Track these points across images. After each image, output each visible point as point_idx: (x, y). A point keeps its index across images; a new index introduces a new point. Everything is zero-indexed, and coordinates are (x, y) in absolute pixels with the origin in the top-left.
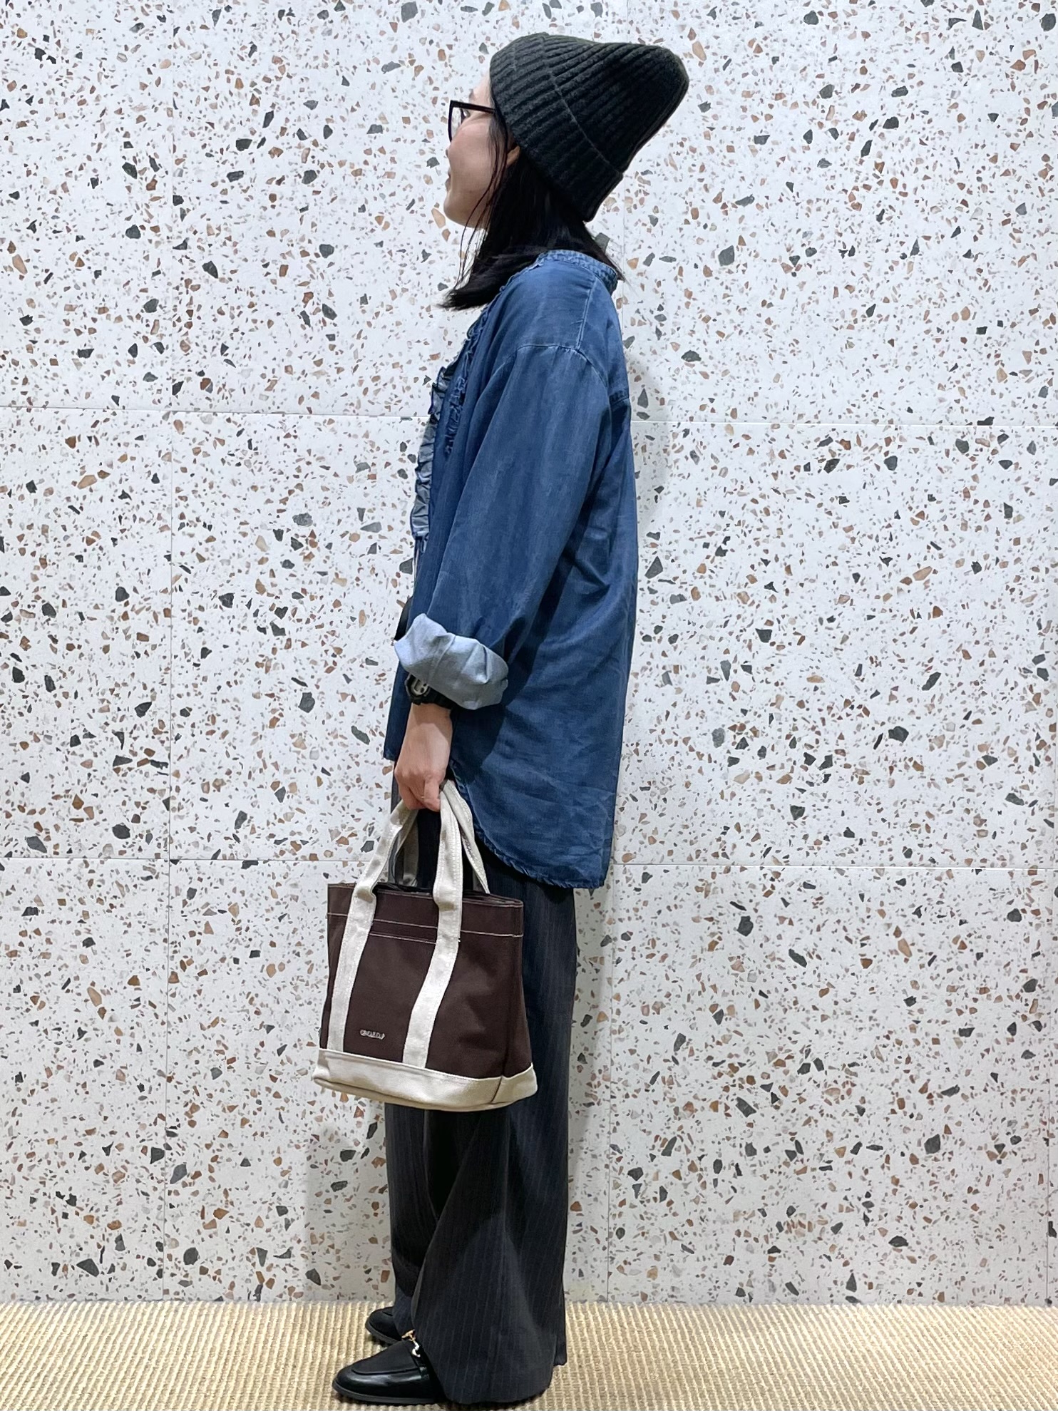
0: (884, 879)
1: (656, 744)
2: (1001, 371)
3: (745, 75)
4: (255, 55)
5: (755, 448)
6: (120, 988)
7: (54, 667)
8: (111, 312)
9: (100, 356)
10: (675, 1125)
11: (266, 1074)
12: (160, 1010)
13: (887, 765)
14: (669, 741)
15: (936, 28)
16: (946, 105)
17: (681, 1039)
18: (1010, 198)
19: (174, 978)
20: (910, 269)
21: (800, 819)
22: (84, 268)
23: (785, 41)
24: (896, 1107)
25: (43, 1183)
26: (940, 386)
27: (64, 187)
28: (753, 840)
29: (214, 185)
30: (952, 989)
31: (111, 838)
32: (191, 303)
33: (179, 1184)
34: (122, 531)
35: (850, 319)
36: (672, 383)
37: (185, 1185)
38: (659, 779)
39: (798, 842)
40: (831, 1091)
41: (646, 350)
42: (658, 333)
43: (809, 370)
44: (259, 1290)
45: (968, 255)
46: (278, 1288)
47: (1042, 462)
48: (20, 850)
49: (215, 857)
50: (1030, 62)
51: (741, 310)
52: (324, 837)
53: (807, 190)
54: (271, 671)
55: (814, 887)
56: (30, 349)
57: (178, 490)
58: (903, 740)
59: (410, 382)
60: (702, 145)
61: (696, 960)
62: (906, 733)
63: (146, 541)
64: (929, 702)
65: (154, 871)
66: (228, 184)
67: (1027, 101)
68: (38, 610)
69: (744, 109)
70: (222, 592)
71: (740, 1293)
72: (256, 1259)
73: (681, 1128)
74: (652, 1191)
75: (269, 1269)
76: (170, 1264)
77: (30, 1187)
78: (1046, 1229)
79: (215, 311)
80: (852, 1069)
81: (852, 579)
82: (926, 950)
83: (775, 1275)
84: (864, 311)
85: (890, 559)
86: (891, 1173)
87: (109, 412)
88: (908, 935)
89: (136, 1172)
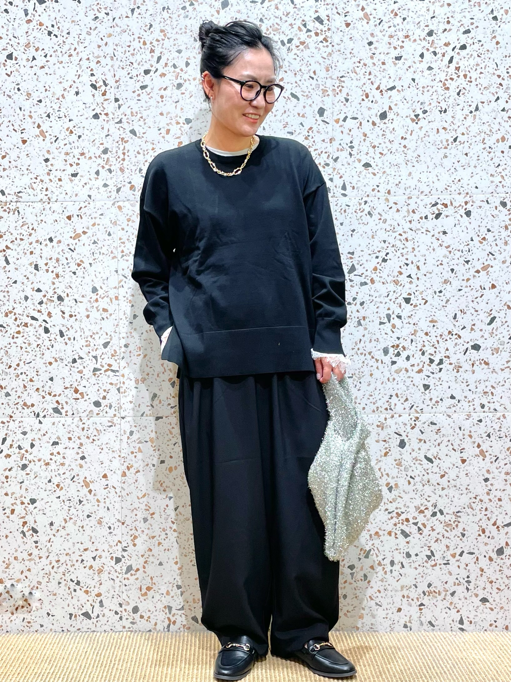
0: (471, 419)
1: (356, 356)
3: (390, 27)
4: (152, 29)
5: (400, 209)
6: (98, 480)
7: (63, 326)
8: (86, 155)
9: (82, 176)
10: (370, 543)
11: (169, 520)
12: (118, 490)
13: (471, 363)
14: (362, 354)
16: (490, 37)
19: (124, 474)
20: (475, 118)
21: (428, 391)
22: (73, 135)
23: (409, 9)
24: (481, 533)
25: (64, 575)
26: (491, 175)
27: (63, 95)
28: (405, 401)
29: (134, 92)
30: (507, 474)
31: (93, 407)
32: (124, 149)
33: (128, 575)
34: (94, 259)
35: (445, 143)
36: (359, 179)
37: (132, 575)
38: (357, 372)
39: (427, 402)
40: (448, 525)
41: (345, 163)
42: (351, 154)
43: (425, 169)
44: (169, 626)
45: (503, 110)
46: (178, 625)
48: (49, 413)
49: (142, 415)
51: (391, 142)
53: (422, 81)
55: (436, 424)
56: (48, 174)
57: (120, 239)
58: (478, 350)
60: (369, 62)
61: (378, 461)
62: (480, 347)
63: (105, 264)
64: (491, 331)
65: (113, 423)
66: (140, 92)
68: (55, 298)
69: (390, 44)
71: (405, 626)
72: (167, 611)
73: (373, 544)
74: (359, 576)
75: (173, 616)
76: (126, 614)
77: (58, 577)
79: (136, 153)
80: (458, 514)
81: (450, 272)
82: (493, 454)
83: (423, 617)
84: (452, 140)
85: (469, 261)
86: (479, 566)
87: (87, 203)
88: (484, 447)
89: (108, 569)
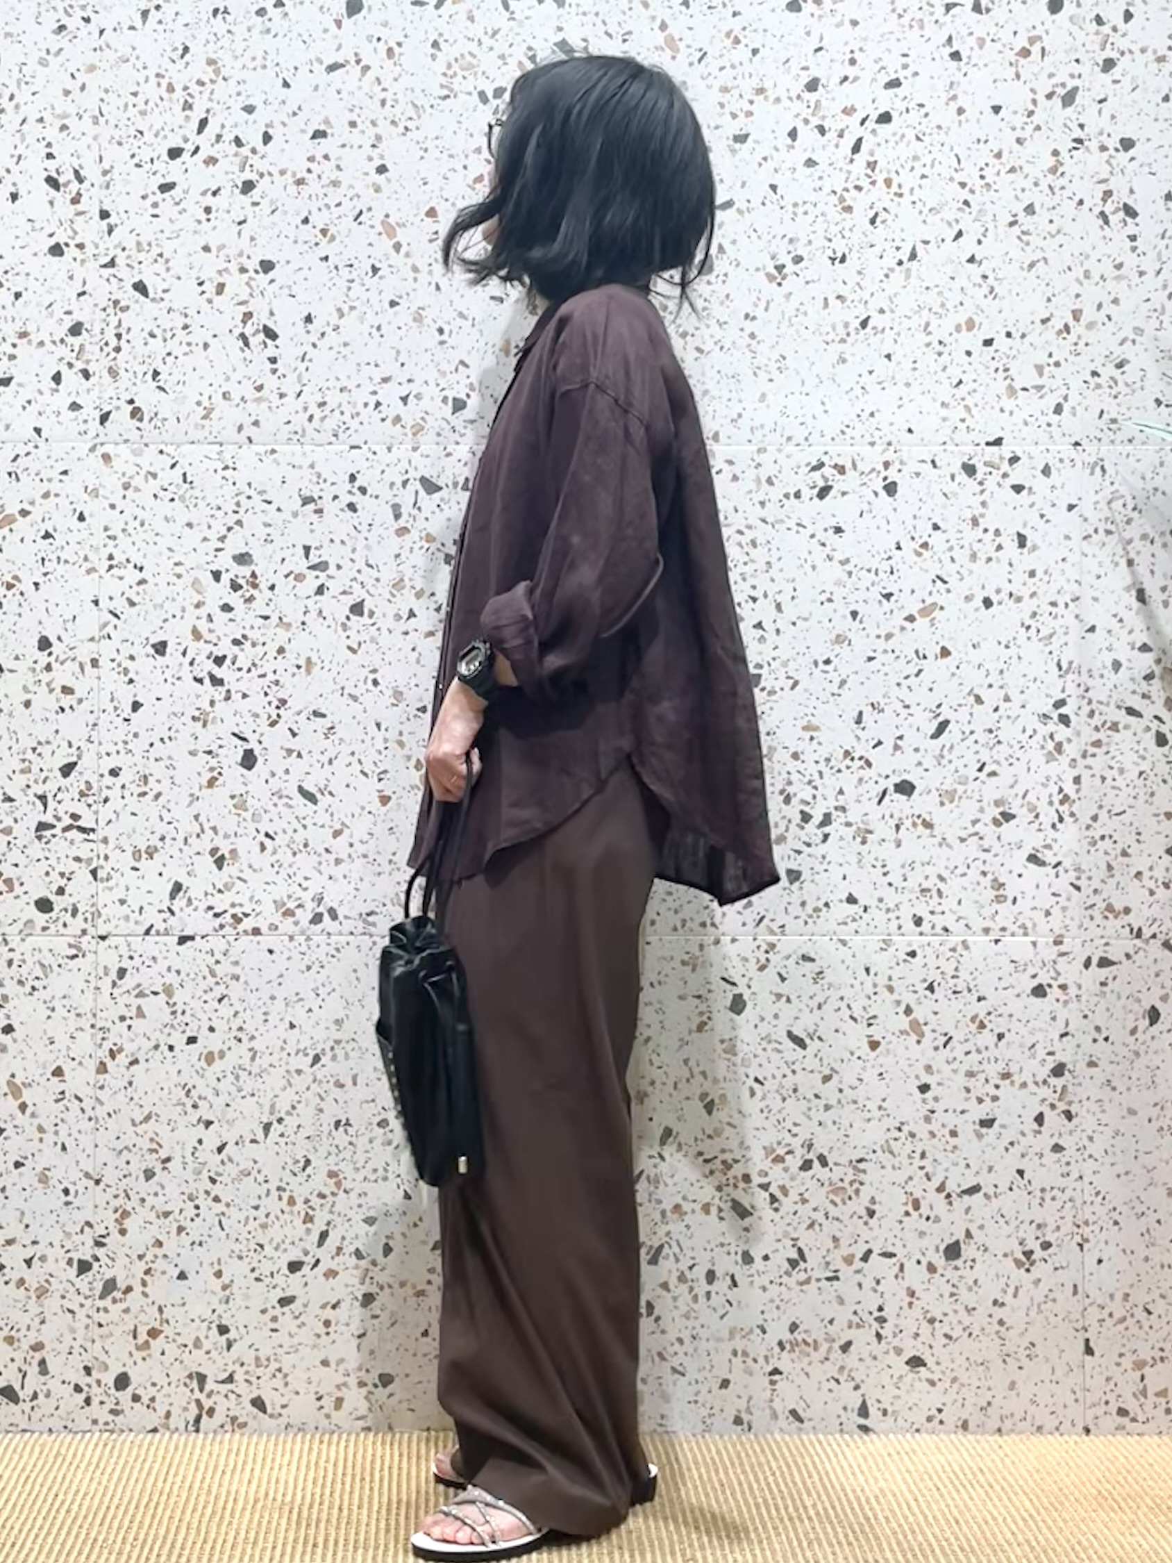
0: (892, 950)
2: (1010, 388)
3: (722, 69)
4: (187, 57)
5: (739, 474)
6: (43, 1080)
8: (32, 337)
9: (20, 385)
11: (205, 1175)
12: (87, 1104)
13: (893, 823)
15: (932, 14)
16: (945, 97)
17: (668, 1133)
18: (1017, 197)
19: (102, 1068)
20: (908, 277)
21: (796, 884)
22: (3, 290)
23: (765, 31)
24: (910, 1208)
26: (943, 404)
28: (744, 907)
29: (144, 197)
30: (970, 1074)
31: (33, 912)
32: (119, 325)
33: (107, 1302)
34: (45, 574)
35: (842, 332)
37: (114, 1301)
39: (795, 910)
40: (836, 1191)
43: (797, 389)
44: (198, 1420)
45: (971, 260)
46: (219, 1417)
47: (1058, 485)
49: (147, 932)
50: (1035, 50)
51: (721, 324)
52: (268, 908)
53: (790, 192)
54: (209, 725)
55: (812, 960)
58: (909, 795)
59: (360, 407)
61: (684, 1043)
62: (913, 787)
63: (71, 586)
64: (937, 752)
65: (79, 949)
66: (159, 196)
67: (1033, 91)
69: (723, 106)
70: (154, 640)
71: (738, 1421)
72: (195, 1384)
73: (668, 1234)
75: (209, 1396)
76: (101, 1390)
78: (1082, 1347)
79: (145, 334)
80: (862, 1166)
81: (850, 617)
82: (941, 1030)
83: (777, 1400)
84: (857, 323)
85: (891, 594)
86: (906, 1284)
87: (30, 447)
88: (919, 1014)
89: (61, 1287)
